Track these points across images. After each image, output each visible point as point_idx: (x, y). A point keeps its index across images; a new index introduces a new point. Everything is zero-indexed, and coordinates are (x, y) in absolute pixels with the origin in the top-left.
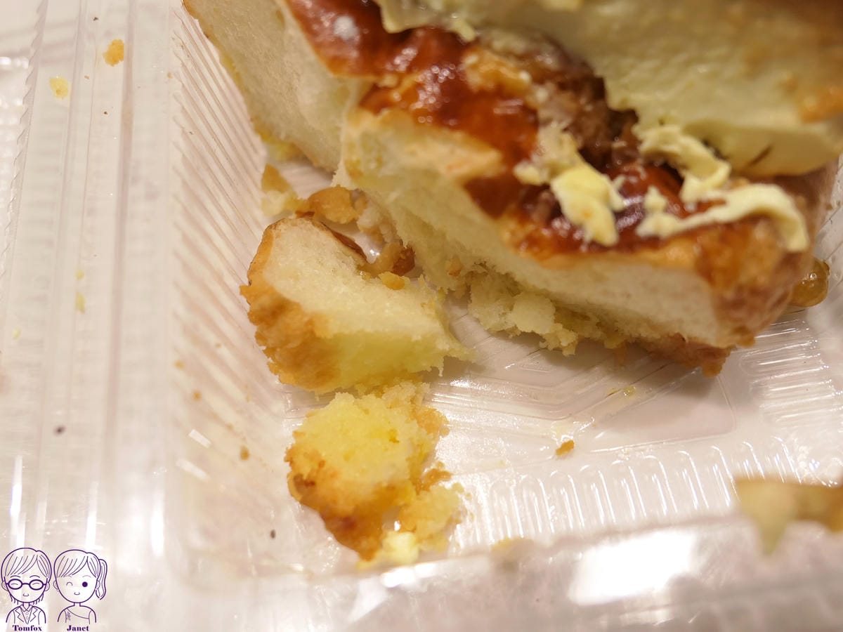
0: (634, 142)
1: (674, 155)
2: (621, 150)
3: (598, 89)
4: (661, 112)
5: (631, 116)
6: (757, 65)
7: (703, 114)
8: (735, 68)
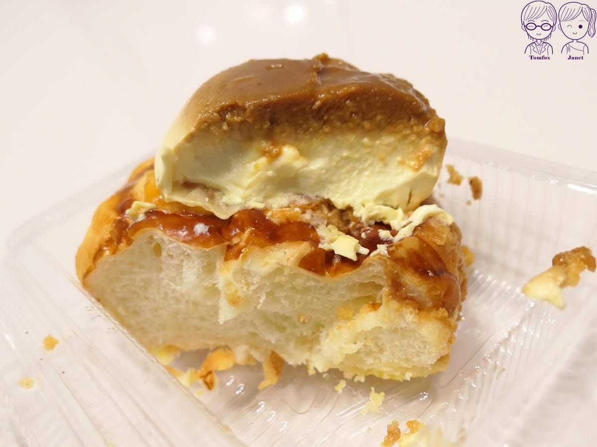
0: (358, 220)
1: (376, 215)
2: (354, 226)
3: (330, 205)
4: (360, 200)
5: (350, 209)
6: (384, 162)
7: (377, 191)
8: (378, 167)
